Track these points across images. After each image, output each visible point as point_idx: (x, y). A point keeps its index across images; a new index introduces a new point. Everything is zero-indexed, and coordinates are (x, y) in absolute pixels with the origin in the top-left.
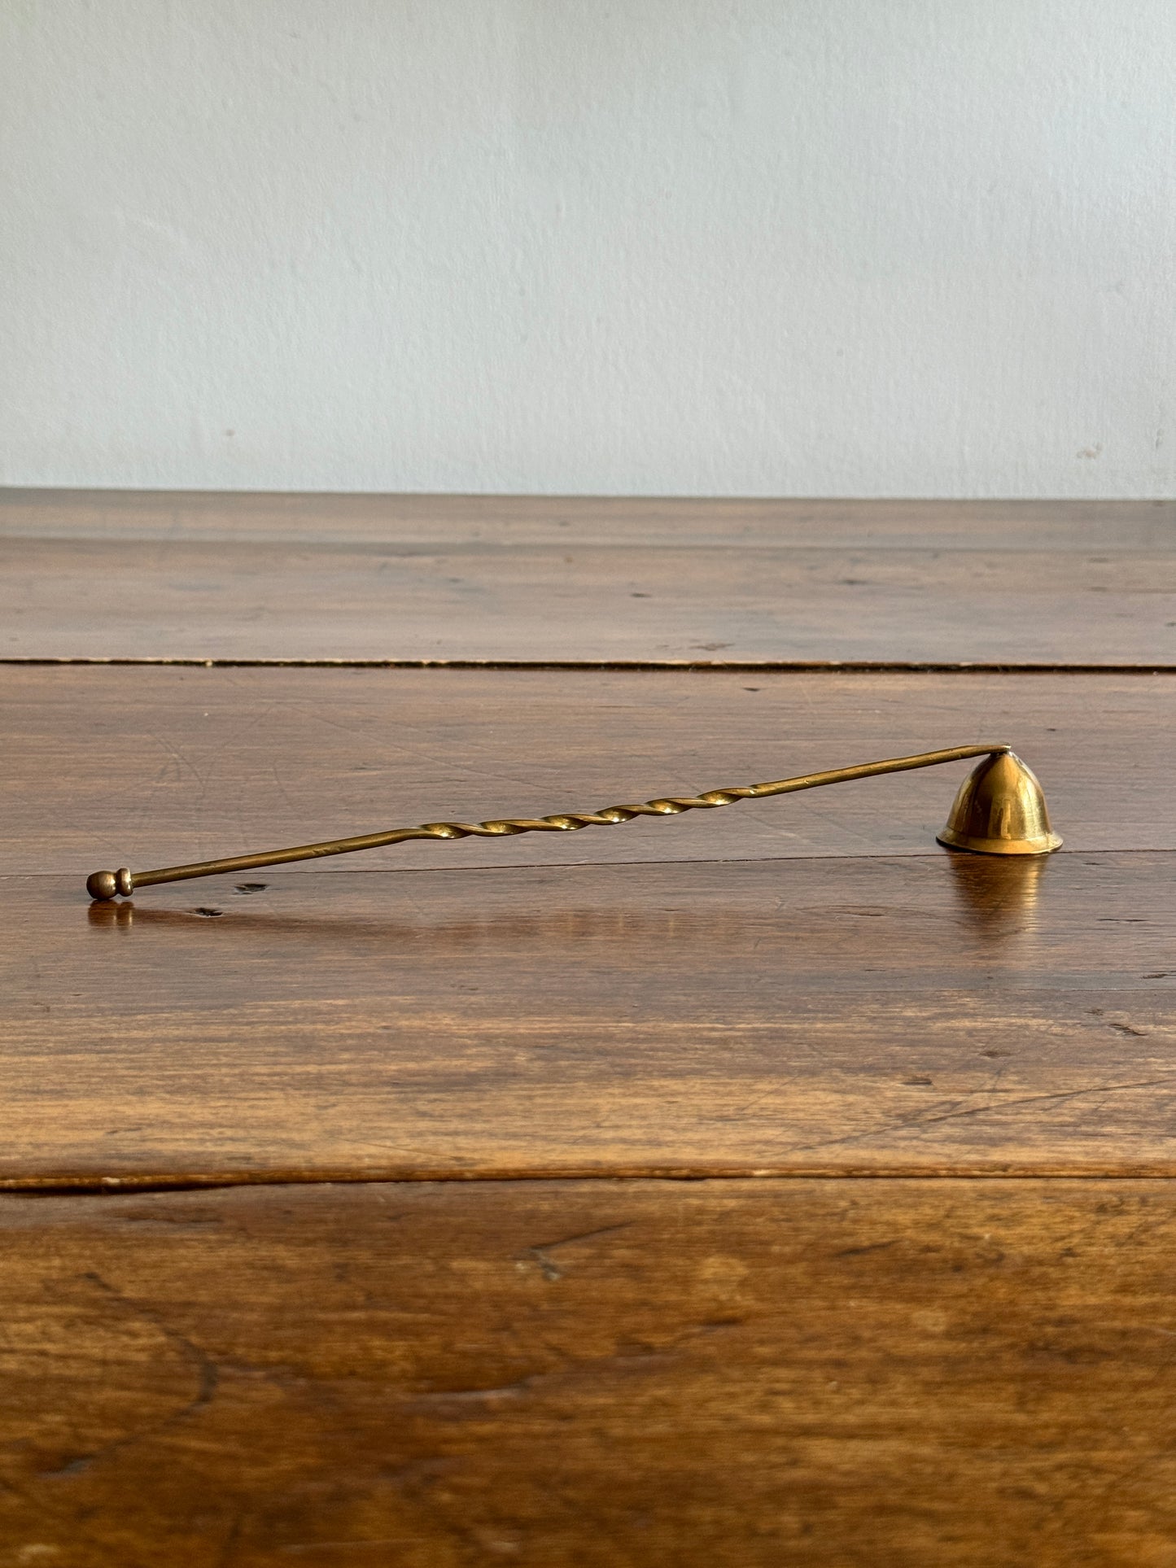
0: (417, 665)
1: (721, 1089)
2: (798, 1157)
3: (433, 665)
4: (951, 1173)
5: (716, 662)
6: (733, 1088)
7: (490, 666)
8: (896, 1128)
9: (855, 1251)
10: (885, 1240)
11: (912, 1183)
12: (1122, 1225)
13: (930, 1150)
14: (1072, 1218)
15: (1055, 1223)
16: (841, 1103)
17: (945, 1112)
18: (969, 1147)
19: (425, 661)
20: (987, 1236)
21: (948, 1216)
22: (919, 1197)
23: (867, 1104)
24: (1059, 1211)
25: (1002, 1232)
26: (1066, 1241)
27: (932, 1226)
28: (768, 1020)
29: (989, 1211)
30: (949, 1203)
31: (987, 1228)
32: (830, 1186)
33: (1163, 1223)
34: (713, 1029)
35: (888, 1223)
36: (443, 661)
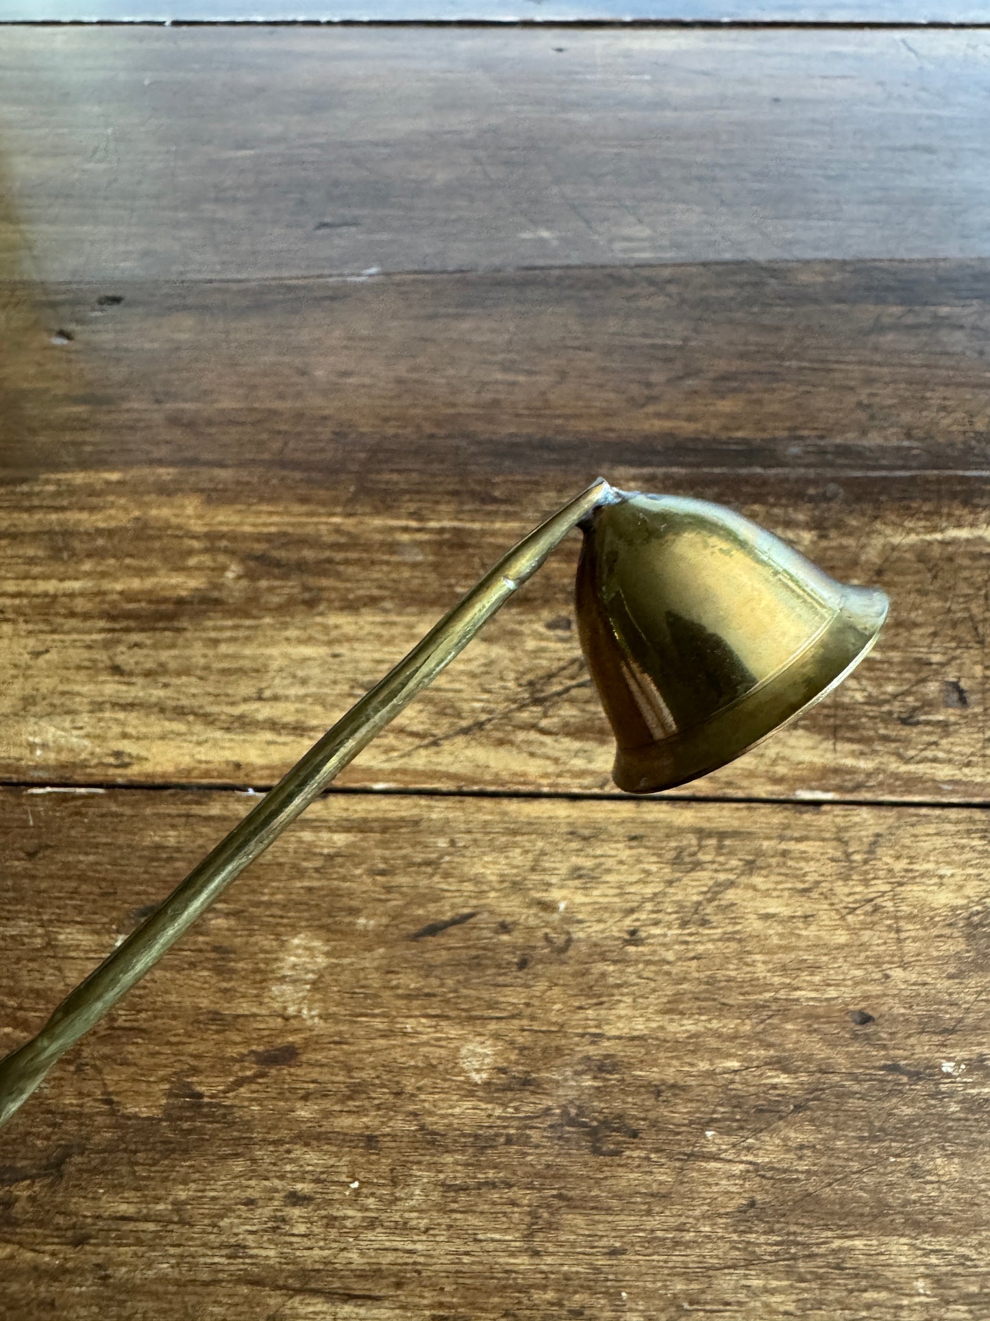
0: (317, 23)
1: (385, 632)
2: (420, 760)
3: (329, 23)
4: (553, 790)
5: (539, 18)
6: (396, 631)
7: (371, 23)
8: (522, 707)
9: (434, 929)
10: (466, 911)
11: (512, 806)
12: (692, 888)
13: (543, 750)
14: (648, 873)
15: (631, 884)
16: (482, 661)
17: (572, 678)
18: (577, 745)
19: (324, 19)
20: (562, 906)
21: (533, 869)
22: (515, 833)
23: (506, 662)
24: (639, 861)
25: (579, 898)
26: (635, 916)
27: (517, 886)
28: (457, 515)
29: (575, 861)
30: (540, 844)
31: (565, 892)
32: (439, 810)
33: (732, 884)
34: (406, 529)
35: (477, 880)
36: (336, 19)
